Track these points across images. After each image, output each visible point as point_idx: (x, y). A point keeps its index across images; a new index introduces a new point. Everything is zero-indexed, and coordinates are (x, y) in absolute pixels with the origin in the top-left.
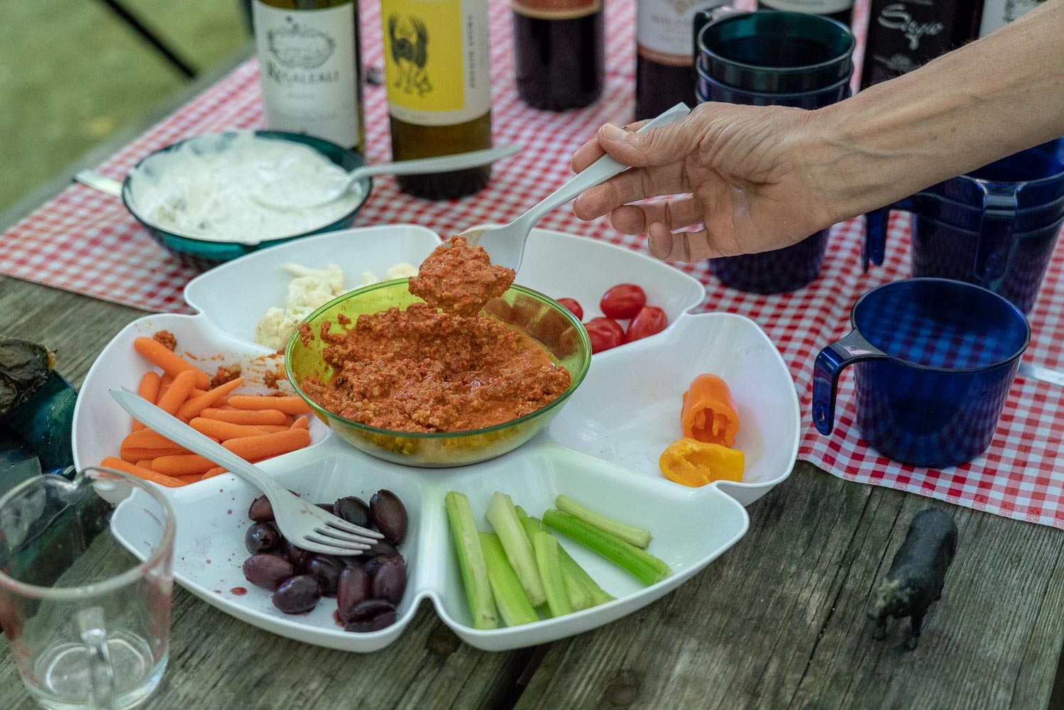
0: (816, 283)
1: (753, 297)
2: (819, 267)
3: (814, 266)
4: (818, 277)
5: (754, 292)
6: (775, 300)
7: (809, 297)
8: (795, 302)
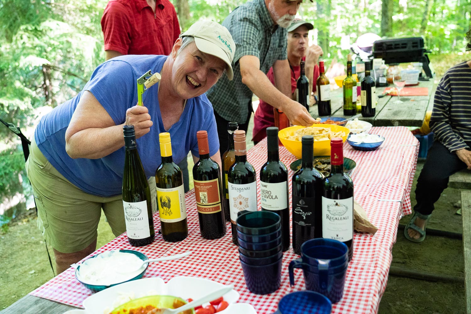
0: (278, 290)
1: (259, 296)
2: (279, 285)
3: (277, 285)
4: (279, 288)
5: (259, 294)
6: (265, 296)
7: (275, 295)
8: (271, 297)
